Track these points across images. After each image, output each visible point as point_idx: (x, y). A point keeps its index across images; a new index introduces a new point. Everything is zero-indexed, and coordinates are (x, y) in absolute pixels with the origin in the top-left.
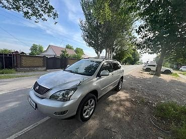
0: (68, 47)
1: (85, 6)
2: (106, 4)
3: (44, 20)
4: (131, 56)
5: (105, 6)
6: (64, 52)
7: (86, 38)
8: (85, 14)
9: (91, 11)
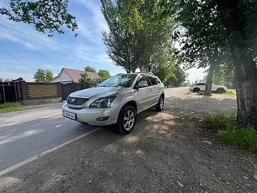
0: (87, 69)
1: (108, 13)
2: (136, 10)
3: (61, 32)
4: (174, 75)
5: (134, 12)
6: (83, 76)
7: (113, 54)
8: (109, 23)
9: (117, 19)
